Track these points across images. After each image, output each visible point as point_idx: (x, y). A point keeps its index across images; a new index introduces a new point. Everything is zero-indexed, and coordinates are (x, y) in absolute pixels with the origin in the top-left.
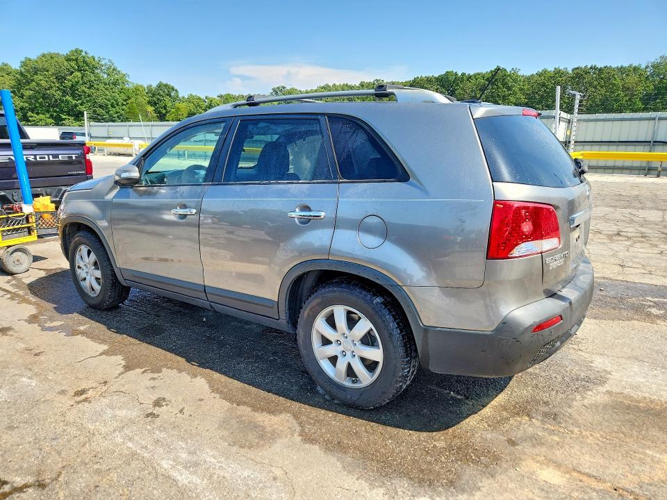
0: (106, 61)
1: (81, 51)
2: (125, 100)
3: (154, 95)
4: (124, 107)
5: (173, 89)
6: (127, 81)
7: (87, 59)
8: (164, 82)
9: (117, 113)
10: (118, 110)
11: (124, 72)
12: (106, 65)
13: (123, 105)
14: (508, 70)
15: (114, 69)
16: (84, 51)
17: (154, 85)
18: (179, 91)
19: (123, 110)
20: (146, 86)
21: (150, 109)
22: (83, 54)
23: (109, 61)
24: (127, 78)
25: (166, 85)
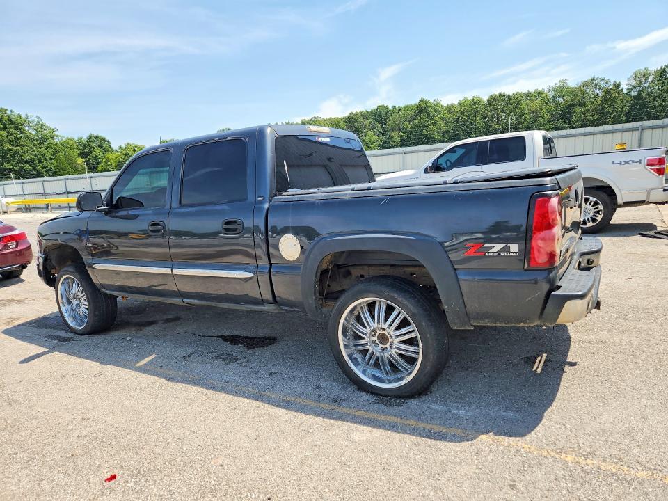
0: (34, 118)
1: (6, 110)
2: (54, 155)
3: (85, 147)
4: (53, 161)
5: (104, 140)
6: (57, 136)
7: (13, 118)
8: (95, 134)
9: (44, 167)
10: (46, 165)
11: (52, 127)
12: (33, 121)
13: (51, 159)
14: (431, 101)
15: (42, 125)
16: (9, 109)
17: (85, 138)
18: (111, 141)
19: (51, 164)
20: (76, 139)
21: (80, 161)
22: (8, 113)
23: (37, 117)
24: (56, 133)
25: (97, 137)
